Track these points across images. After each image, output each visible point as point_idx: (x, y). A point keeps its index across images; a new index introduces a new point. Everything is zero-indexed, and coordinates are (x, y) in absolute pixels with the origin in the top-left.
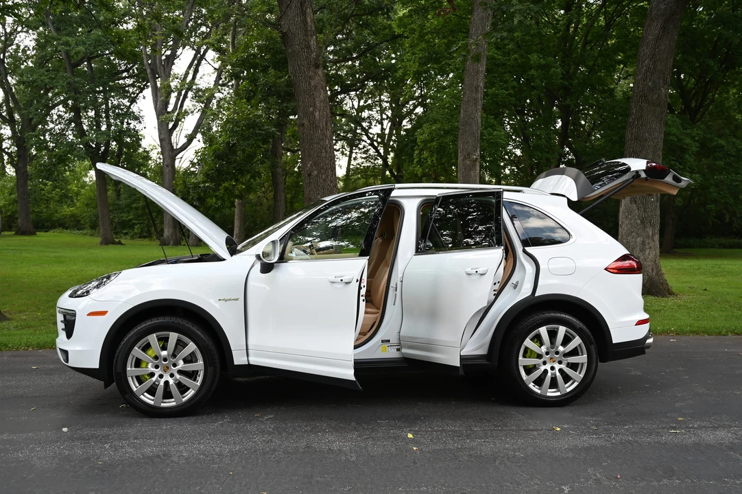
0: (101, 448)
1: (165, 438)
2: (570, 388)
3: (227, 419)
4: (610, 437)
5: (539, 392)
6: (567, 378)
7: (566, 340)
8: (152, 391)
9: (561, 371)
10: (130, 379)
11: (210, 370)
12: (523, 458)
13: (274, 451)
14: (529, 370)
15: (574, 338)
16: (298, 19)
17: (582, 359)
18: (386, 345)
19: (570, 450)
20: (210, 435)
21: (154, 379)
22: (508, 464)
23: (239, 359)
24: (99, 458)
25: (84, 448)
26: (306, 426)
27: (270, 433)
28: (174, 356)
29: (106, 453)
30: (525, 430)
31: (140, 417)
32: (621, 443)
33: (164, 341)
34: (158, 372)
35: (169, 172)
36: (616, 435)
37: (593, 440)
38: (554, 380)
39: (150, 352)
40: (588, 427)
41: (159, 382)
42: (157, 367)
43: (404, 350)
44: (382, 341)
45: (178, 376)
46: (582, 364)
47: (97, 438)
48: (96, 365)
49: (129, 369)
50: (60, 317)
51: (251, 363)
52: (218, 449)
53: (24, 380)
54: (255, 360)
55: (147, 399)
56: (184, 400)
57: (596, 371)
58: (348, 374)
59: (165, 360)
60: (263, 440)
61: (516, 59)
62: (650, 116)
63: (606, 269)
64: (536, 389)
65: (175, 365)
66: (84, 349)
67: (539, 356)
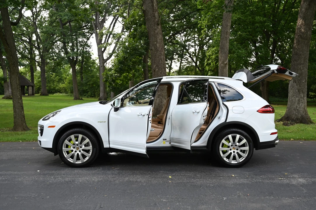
0: (50, 178)
1: (75, 175)
2: (241, 160)
3: (101, 168)
4: (252, 180)
5: (228, 161)
6: (240, 156)
7: (240, 140)
8: (72, 157)
9: (237, 153)
10: (64, 152)
11: (95, 149)
12: (213, 187)
13: (115, 181)
14: (224, 152)
15: (243, 139)
16: (150, 5)
17: (247, 148)
18: (165, 141)
19: (233, 184)
20: (92, 174)
21: (73, 152)
22: (205, 188)
23: (106, 145)
24: (48, 181)
25: (43, 177)
26: (130, 172)
27: (116, 174)
28: (81, 143)
29: (51, 179)
30: (218, 176)
31: (68, 167)
32: (256, 182)
33: (77, 137)
34: (74, 150)
35: (102, 69)
36: (255, 179)
37: (245, 181)
38: (234, 157)
39: (72, 142)
40: (245, 176)
41: (75, 154)
42: (74, 148)
43: (172, 143)
44: (163, 139)
45: (82, 152)
46: (247, 150)
47: (49, 174)
48: (51, 147)
49: (63, 148)
50: (39, 128)
51: (111, 147)
52: (93, 180)
53: (28, 153)
54: (112, 146)
55: (71, 160)
56: (85, 161)
57: (252, 153)
58: (144, 151)
59: (77, 145)
60: (112, 177)
61: (250, 19)
62: (302, 44)
63: (257, 111)
64: (227, 160)
65: (81, 147)
66: (47, 140)
67: (229, 147)
